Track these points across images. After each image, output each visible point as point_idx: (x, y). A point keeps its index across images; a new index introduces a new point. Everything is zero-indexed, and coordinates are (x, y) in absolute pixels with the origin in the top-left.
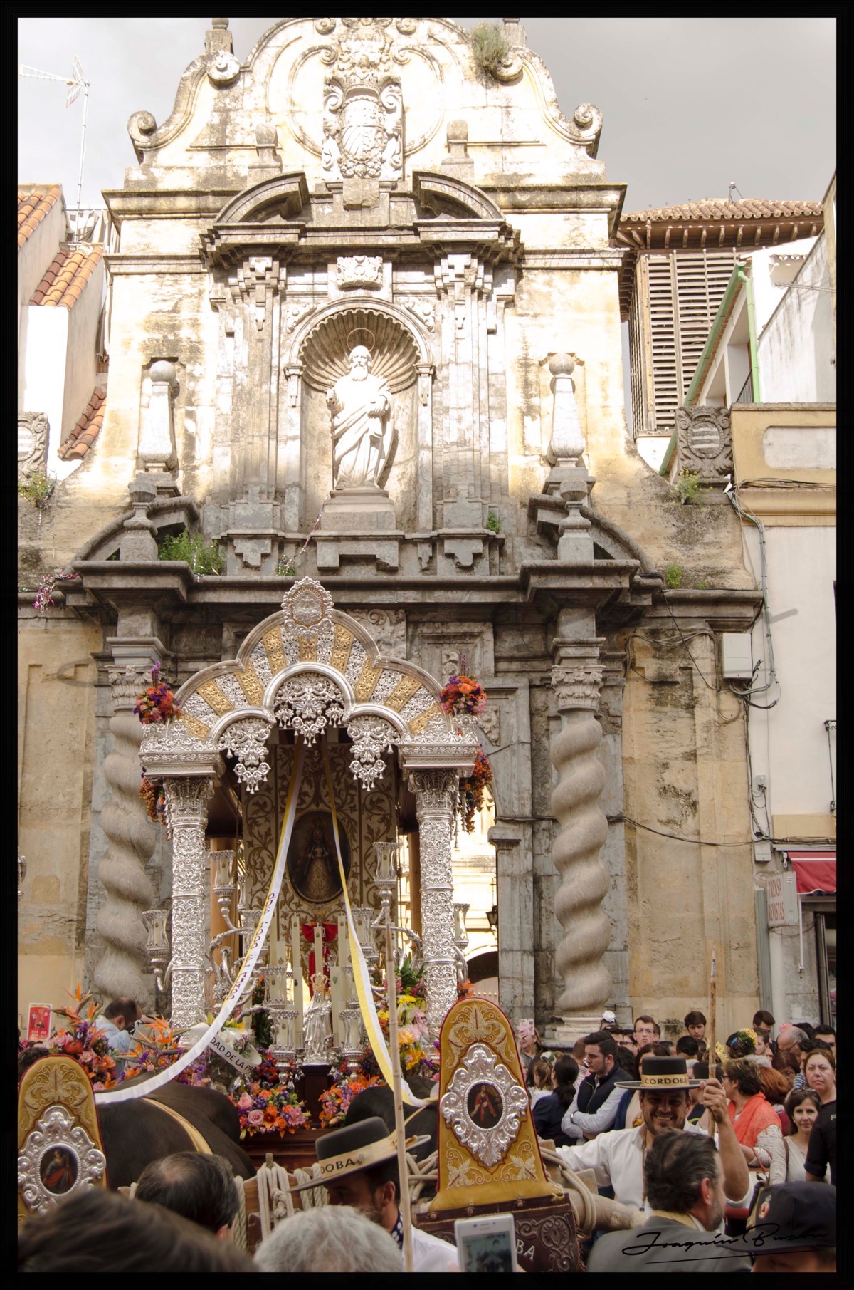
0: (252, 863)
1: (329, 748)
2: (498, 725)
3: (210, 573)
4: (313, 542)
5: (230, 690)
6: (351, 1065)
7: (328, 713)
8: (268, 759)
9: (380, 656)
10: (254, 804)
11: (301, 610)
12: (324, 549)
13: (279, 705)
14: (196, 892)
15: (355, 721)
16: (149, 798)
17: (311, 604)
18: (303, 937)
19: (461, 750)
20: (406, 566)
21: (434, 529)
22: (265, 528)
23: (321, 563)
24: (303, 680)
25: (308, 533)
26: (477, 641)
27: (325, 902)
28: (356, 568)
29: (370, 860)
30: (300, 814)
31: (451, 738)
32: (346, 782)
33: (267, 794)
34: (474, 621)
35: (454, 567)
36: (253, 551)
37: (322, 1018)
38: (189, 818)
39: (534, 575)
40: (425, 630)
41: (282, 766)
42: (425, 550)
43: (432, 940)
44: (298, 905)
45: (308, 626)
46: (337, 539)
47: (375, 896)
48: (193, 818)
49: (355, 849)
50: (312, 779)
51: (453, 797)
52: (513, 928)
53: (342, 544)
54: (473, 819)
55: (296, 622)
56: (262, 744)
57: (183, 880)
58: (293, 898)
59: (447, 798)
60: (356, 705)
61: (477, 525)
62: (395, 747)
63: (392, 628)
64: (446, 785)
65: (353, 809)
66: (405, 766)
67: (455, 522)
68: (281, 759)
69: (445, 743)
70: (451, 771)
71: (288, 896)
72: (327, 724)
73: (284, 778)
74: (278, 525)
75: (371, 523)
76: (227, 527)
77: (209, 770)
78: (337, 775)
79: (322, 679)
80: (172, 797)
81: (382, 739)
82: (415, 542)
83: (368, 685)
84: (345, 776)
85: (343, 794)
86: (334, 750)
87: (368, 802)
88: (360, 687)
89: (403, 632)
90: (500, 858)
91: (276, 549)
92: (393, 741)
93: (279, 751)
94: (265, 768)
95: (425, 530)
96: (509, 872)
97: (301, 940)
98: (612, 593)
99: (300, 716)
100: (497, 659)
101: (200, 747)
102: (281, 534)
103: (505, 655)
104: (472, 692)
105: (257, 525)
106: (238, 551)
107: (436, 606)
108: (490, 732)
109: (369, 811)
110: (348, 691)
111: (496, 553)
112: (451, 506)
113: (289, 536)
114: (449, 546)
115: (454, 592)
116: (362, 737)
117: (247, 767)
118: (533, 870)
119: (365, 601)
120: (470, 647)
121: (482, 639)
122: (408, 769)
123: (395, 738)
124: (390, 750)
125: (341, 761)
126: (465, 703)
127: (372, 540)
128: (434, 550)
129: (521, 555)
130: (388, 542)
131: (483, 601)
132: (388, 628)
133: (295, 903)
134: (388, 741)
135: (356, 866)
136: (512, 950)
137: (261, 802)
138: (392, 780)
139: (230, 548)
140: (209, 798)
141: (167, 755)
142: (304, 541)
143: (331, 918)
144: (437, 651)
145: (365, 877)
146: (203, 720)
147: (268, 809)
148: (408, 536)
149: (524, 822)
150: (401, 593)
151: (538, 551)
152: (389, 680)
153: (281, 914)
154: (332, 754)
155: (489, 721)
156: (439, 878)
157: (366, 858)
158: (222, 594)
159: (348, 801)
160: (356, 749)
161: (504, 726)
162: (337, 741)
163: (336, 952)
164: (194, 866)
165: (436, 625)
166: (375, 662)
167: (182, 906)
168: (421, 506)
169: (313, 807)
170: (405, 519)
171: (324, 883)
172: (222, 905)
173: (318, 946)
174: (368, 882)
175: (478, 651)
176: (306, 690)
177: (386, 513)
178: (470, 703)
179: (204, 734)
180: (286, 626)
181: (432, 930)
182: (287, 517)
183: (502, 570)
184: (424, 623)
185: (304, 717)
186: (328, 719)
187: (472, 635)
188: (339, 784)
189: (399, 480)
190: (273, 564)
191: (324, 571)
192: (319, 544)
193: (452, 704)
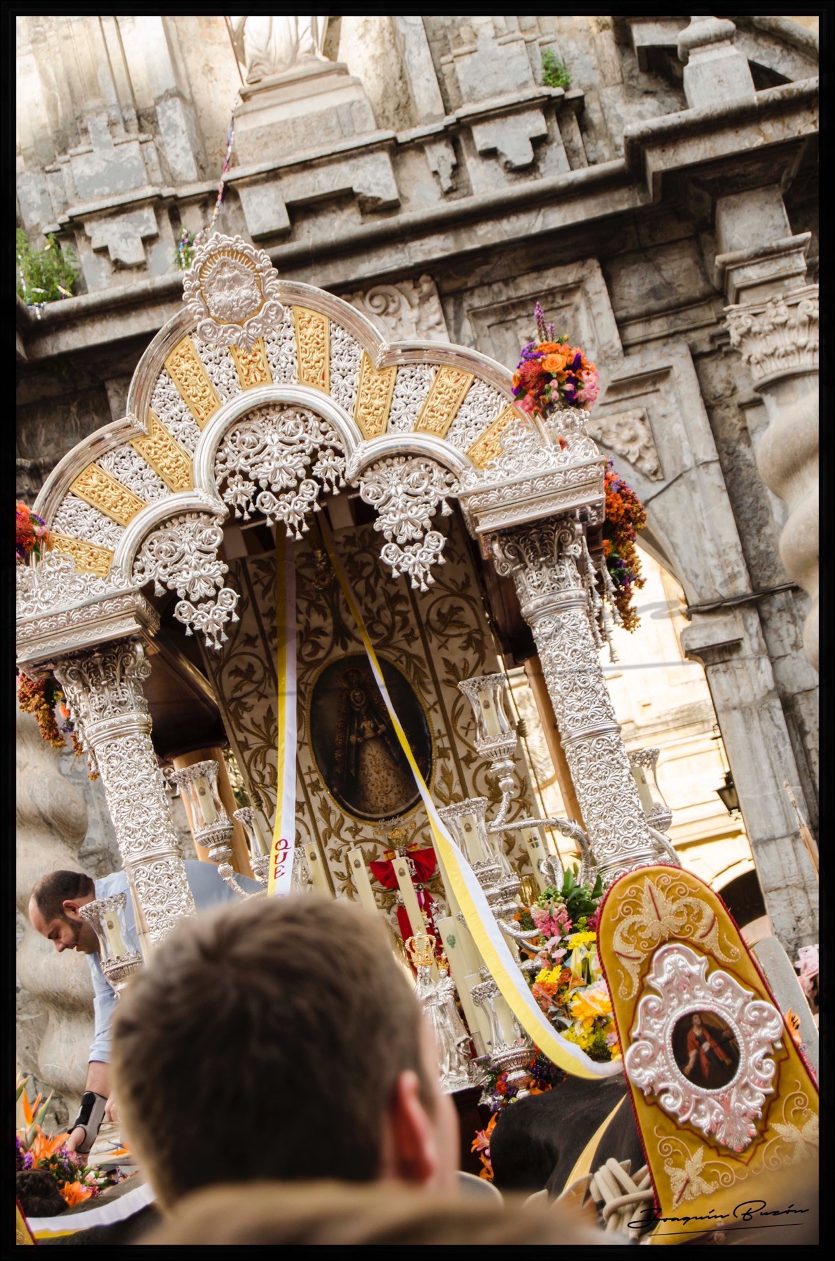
0: (257, 779)
1: (340, 539)
2: (653, 443)
3: (56, 297)
4: (230, 192)
5: (130, 474)
6: (512, 1077)
7: (317, 471)
8: (229, 579)
9: (385, 345)
10: (231, 673)
11: (220, 297)
12: (255, 200)
13: (225, 480)
14: (163, 846)
15: (369, 473)
16: (37, 708)
17: (236, 281)
19: (573, 476)
20: (413, 193)
21: (447, 111)
22: (136, 188)
23: (255, 228)
24: (256, 423)
25: (216, 177)
26: (578, 298)
28: (323, 221)
29: (462, 721)
30: (317, 672)
31: (551, 460)
32: (385, 592)
33: (248, 649)
34: (563, 263)
35: (501, 172)
36: (126, 236)
38: (116, 721)
39: (651, 148)
40: (477, 302)
41: (264, 594)
42: (441, 155)
43: (603, 826)
44: (355, 831)
45: (241, 323)
46: (273, 175)
47: (487, 781)
48: (124, 718)
49: (432, 707)
50: (322, 602)
51: (580, 564)
52: (766, 798)
53: (286, 181)
54: (631, 604)
55: (218, 321)
56: (213, 556)
57: (134, 831)
58: (342, 820)
59: (569, 569)
60: (363, 444)
61: (525, 85)
62: (454, 503)
63: (415, 313)
64: (561, 546)
65: (410, 638)
66: (478, 529)
67: (483, 89)
68: (259, 581)
69: (541, 470)
70: (564, 518)
71: (333, 819)
72: (321, 490)
73: (271, 613)
74: (157, 176)
75: (329, 130)
76: (66, 205)
77: (130, 626)
78: (367, 583)
79: (290, 412)
80: (77, 691)
81: (427, 493)
82: (418, 145)
83: (378, 402)
84: (381, 582)
85: (386, 616)
86: (350, 540)
87: (433, 616)
88: (362, 411)
89: (437, 316)
90: (713, 681)
91: (166, 222)
92: (447, 491)
93: (252, 568)
94: (229, 599)
95: (431, 118)
96: (735, 701)
97: (375, 891)
98: (804, 146)
99: (269, 488)
100: (622, 324)
101: (101, 588)
102: (167, 192)
103: (633, 311)
104: (568, 367)
105: (119, 186)
106: (97, 244)
107: (486, 253)
108: (640, 458)
109: (440, 633)
110: (345, 422)
111: (574, 127)
112: (467, 60)
113: (183, 192)
114: (483, 137)
115: (513, 219)
116: (389, 498)
117: (195, 604)
118: (776, 688)
119: (352, 277)
120: (567, 314)
121: (586, 293)
122: (486, 534)
123: (449, 485)
124: (447, 510)
125: (367, 557)
126: (560, 390)
127: (338, 161)
128: (457, 151)
129: (620, 119)
130: (368, 158)
131: (569, 221)
132: (409, 314)
133: (350, 829)
134: (438, 493)
135: (441, 736)
136: (772, 839)
137: (243, 668)
138: (467, 568)
139: (81, 243)
140: (143, 677)
141: (46, 618)
142: (213, 194)
143: (418, 839)
144: (509, 336)
145: (462, 751)
146: (95, 540)
147: (256, 677)
148: (403, 137)
149: (741, 606)
150: (415, 245)
151: (650, 104)
152: (413, 383)
153: (328, 854)
154: (349, 549)
155: (633, 439)
156: (588, 713)
157: (456, 717)
158: (89, 329)
159: (398, 626)
160: (383, 524)
161: (664, 442)
162: (351, 523)
163: (444, 897)
164: (148, 803)
165: (495, 287)
166: (379, 359)
167: (143, 878)
168: (413, 74)
169: (338, 652)
170: (391, 106)
171: (391, 781)
173: (407, 892)
174: (469, 760)
175: (583, 317)
176: (268, 440)
177: (352, 104)
178: (568, 387)
179: (100, 559)
180: (202, 334)
181: (599, 808)
182: (170, 158)
183: (592, 157)
184: (471, 290)
185: (275, 488)
186: (320, 481)
187: (567, 291)
188: (374, 599)
189: (362, 37)
190: (166, 251)
191: (263, 240)
192: (243, 193)
193: (536, 397)
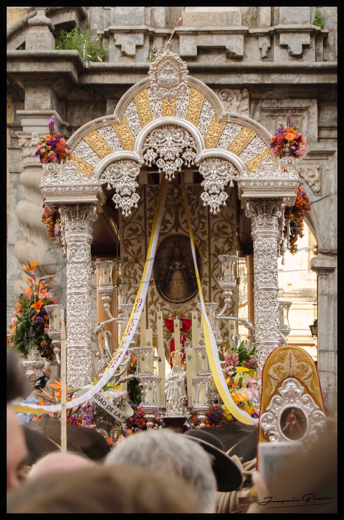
0: (128, 273)
1: (186, 187)
2: (320, 180)
3: (96, 60)
4: (176, 36)
5: (109, 138)
6: (200, 417)
7: (184, 156)
8: (138, 190)
9: (224, 113)
10: (128, 229)
11: (163, 76)
12: (185, 41)
13: (146, 150)
14: (84, 290)
15: (204, 162)
16: (48, 223)
17: (171, 71)
18: (166, 328)
19: (286, 184)
20: (249, 55)
21: (272, 25)
22: (139, 25)
23: (183, 53)
24: (165, 130)
25: (172, 28)
26: (305, 114)
27: (182, 303)
28: (210, 57)
29: (216, 272)
30: (163, 237)
31: (278, 175)
32: (199, 213)
33: (138, 221)
34: (303, 98)
35: (287, 55)
36: (130, 43)
37: (179, 383)
38: (79, 235)
40: (264, 105)
41: (150, 201)
42: (265, 42)
43: (262, 327)
44: (162, 305)
45: (169, 89)
46: (195, 33)
47: (220, 298)
48: (82, 235)
49: (206, 263)
50: (172, 210)
51: (280, 221)
52: (329, 334)
53: (199, 37)
54: (296, 243)
55: (160, 86)
56: (134, 179)
57: (75, 281)
58: (158, 299)
59: (274, 221)
60: (205, 150)
61: (306, 22)
62: (235, 183)
63: (238, 103)
64: (274, 211)
65: (204, 233)
66: (242, 196)
67: (289, 20)
68: (149, 195)
69: (274, 178)
70: (279, 200)
71: (155, 298)
72: (184, 164)
73: (151, 209)
74: (149, 22)
75: (222, 21)
76: (109, 24)
77: (93, 199)
78: (192, 207)
79: (179, 130)
80: (66, 219)
81: (226, 176)
82: (257, 36)
83: (215, 135)
84: (198, 208)
85: (197, 222)
86: (190, 188)
87: (215, 228)
88: (208, 136)
89: (246, 107)
90: (320, 282)
91: (147, 41)
92: (234, 177)
93: (148, 189)
94: (136, 198)
95: (265, 26)
96: (327, 292)
97: (164, 331)
99: (163, 158)
100: (320, 129)
101: (86, 181)
102: (151, 29)
103: (326, 125)
104: (295, 140)
105: (132, 22)
106: (117, 43)
107: (273, 86)
108: (313, 185)
109: (217, 235)
110: (199, 138)
111: (321, 45)
113: (158, 31)
114: (283, 39)
115: (287, 75)
116: (210, 174)
117: (122, 197)
119: (217, 82)
120: (299, 119)
121: (309, 113)
122: (245, 198)
123: (235, 175)
124: (232, 185)
125: (195, 197)
126: (289, 148)
127: (223, 34)
128: (272, 42)
130: (235, 36)
131: (310, 82)
132: (235, 103)
133: (160, 303)
134: (230, 177)
135: (206, 276)
136: (327, 351)
137: (134, 228)
138: (234, 211)
139: (111, 41)
140: (93, 220)
141: (61, 187)
142: (169, 35)
143: (187, 315)
144: (273, 122)
145: (213, 284)
146: (88, 161)
147: (139, 233)
148: (251, 31)
150: (245, 76)
152: (231, 131)
153: (149, 311)
154: (189, 192)
155: (313, 176)
156: (268, 280)
157: (214, 270)
158: (106, 77)
159: (201, 227)
160: (205, 184)
161: (325, 181)
162: (192, 181)
163: (191, 340)
164: (82, 271)
165: (273, 101)
166: (220, 117)
167: (73, 300)
169: (174, 232)
170: (249, 17)
171: (182, 288)
172: (104, 301)
173: (177, 335)
174: (215, 288)
175: (305, 122)
176: (168, 138)
177: (234, 12)
178: (293, 148)
179: (89, 170)
180: (152, 89)
181: (262, 319)
182: (156, 16)
183: (325, 58)
184: (263, 100)
185: (166, 159)
186: (184, 160)
187: (302, 110)
188: (193, 214)
190: (145, 53)
191: (185, 58)
192: (181, 38)
193: (279, 149)
